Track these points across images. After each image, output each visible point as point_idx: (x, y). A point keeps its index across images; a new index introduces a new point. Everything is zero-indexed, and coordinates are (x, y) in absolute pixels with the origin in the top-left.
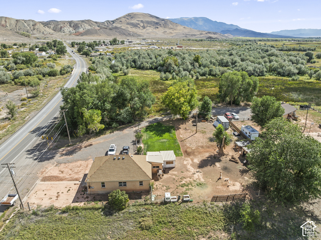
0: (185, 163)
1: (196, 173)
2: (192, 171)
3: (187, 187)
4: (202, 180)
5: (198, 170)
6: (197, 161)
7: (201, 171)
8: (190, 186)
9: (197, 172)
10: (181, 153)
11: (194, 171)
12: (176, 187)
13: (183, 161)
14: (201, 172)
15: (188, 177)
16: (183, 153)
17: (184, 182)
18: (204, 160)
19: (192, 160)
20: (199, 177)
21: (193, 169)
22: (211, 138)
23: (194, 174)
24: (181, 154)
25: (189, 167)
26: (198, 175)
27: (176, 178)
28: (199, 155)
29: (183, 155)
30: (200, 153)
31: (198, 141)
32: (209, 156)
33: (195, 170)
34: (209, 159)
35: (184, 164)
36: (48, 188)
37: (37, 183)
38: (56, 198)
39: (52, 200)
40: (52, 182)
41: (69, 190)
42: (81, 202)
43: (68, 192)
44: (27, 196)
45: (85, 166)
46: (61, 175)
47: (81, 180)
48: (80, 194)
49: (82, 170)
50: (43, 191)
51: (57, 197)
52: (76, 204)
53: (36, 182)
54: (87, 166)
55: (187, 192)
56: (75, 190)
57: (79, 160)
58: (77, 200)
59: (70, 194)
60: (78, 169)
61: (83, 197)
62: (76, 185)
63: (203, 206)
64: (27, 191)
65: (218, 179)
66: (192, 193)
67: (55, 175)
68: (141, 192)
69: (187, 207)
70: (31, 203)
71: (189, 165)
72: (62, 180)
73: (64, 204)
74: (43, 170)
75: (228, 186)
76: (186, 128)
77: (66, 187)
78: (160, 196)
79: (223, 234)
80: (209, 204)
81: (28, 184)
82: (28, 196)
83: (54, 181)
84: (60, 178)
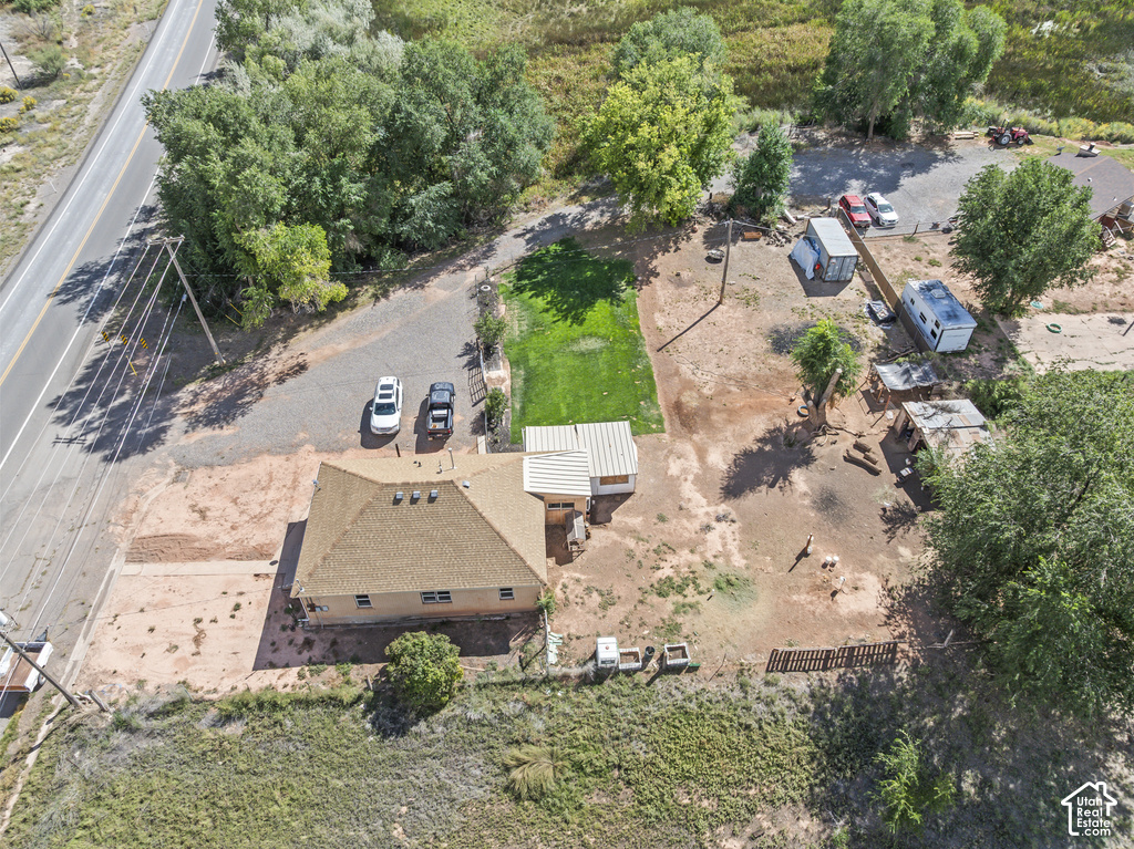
0: (674, 468)
1: (714, 524)
2: (701, 512)
3: (680, 598)
4: (738, 561)
5: (723, 508)
6: (720, 459)
7: (733, 515)
8: (690, 590)
9: (718, 520)
10: (660, 415)
11: (707, 514)
12: (638, 595)
13: (667, 457)
14: (733, 521)
15: (682, 545)
16: (665, 416)
17: (666, 572)
18: (747, 454)
19: (701, 454)
20: (724, 545)
21: (704, 501)
22: (777, 331)
23: (708, 528)
24: (660, 421)
25: (689, 490)
26: (723, 538)
27: (640, 550)
28: (730, 428)
29: (666, 425)
30: (732, 414)
31: (725, 348)
32: (770, 432)
33: (711, 509)
34: (768, 448)
35: (670, 473)
36: (159, 596)
37: (113, 572)
38: (193, 648)
39: (178, 654)
40: (171, 567)
41: (237, 607)
42: (287, 666)
43: (233, 617)
44: (85, 638)
45: (289, 484)
46: (201, 531)
47: (277, 557)
48: (278, 627)
49: (278, 501)
50: (142, 611)
51: (197, 641)
52: (270, 677)
53: (111, 568)
54: (295, 481)
55: (679, 620)
56: (259, 604)
57: (260, 453)
58: (270, 656)
59: (242, 628)
60: (261, 497)
61: (291, 643)
62: (261, 581)
63: (738, 694)
64: (79, 611)
65: (798, 559)
66: (697, 628)
67: (176, 529)
68: (508, 618)
69: (679, 697)
70: (104, 672)
71: (689, 483)
72: (204, 554)
73: (224, 674)
74: (130, 506)
75: (834, 594)
76: (678, 275)
77: (225, 593)
78: (578, 638)
79: (804, 824)
80: (756, 682)
81: (81, 577)
82: (90, 638)
83: (175, 558)
84: (197, 545)
